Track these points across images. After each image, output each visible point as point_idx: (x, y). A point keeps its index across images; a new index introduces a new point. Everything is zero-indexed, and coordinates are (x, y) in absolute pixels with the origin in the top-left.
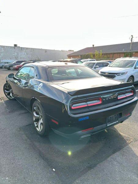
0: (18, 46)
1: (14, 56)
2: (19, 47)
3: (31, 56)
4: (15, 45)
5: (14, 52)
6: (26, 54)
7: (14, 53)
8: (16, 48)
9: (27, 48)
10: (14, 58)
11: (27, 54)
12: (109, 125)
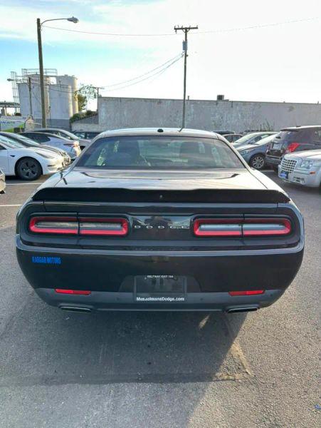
0: (225, 98)
1: (214, 121)
2: (227, 101)
3: (251, 120)
4: (220, 97)
5: (216, 112)
6: (240, 115)
7: (214, 116)
8: (220, 102)
9: (245, 103)
10: (214, 127)
11: (243, 117)
12: (143, 299)
